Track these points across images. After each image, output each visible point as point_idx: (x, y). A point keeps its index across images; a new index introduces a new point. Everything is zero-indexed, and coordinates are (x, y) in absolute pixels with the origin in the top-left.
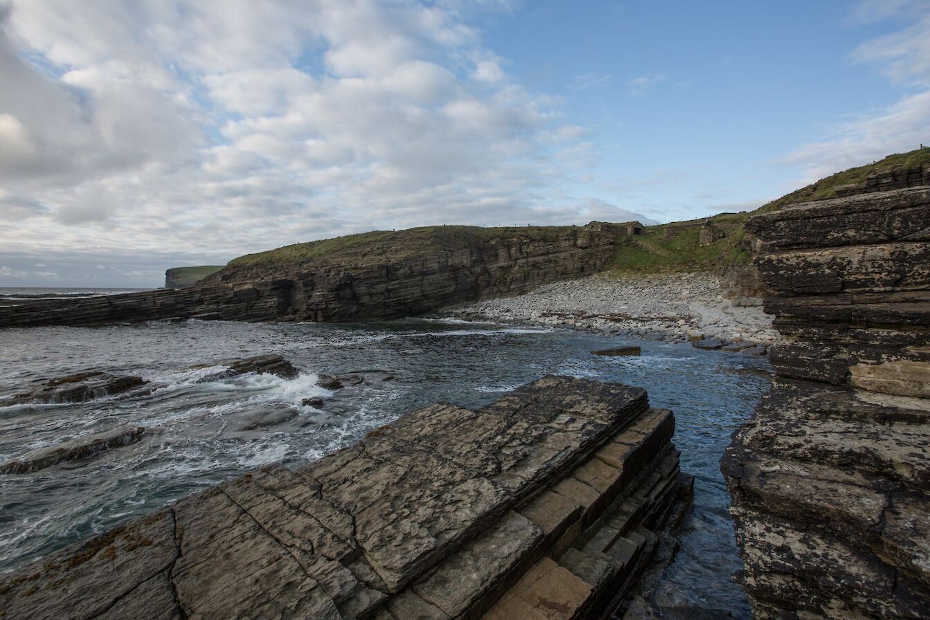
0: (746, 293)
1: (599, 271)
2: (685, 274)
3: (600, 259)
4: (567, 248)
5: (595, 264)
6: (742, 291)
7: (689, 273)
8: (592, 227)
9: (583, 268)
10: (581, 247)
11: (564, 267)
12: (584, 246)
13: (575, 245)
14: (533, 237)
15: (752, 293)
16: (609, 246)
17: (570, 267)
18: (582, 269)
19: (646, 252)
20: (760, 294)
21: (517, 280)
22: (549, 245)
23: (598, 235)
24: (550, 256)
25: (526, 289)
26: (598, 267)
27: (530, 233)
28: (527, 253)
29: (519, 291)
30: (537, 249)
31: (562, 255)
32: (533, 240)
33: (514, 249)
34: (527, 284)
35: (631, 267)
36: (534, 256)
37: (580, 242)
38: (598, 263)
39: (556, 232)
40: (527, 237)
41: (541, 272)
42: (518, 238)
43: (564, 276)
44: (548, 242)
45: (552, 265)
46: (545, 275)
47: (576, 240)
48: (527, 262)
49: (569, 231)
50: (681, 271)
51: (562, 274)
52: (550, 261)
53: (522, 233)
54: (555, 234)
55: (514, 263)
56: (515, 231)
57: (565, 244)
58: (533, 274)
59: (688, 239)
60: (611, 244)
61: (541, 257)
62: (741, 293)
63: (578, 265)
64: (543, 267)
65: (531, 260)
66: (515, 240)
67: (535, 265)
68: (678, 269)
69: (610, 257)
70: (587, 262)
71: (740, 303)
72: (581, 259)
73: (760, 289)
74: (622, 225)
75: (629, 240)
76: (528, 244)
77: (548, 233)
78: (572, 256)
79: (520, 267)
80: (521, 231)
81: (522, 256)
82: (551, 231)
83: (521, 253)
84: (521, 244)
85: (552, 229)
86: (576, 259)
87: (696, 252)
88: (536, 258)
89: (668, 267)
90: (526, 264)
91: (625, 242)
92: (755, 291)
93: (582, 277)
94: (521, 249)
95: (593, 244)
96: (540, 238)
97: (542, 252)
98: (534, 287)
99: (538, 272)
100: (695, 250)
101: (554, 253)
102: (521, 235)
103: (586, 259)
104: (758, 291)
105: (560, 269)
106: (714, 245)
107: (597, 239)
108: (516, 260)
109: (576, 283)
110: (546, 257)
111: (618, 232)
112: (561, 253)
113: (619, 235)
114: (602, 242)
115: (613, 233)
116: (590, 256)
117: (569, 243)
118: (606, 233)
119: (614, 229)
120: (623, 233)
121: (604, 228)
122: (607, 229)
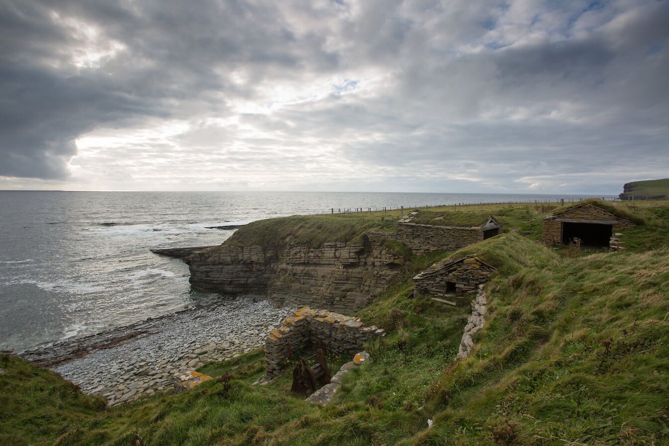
10: (342, 264)
16: (388, 272)
22: (311, 252)
23: (383, 244)
24: (310, 268)
28: (290, 259)
30: (299, 255)
31: (322, 271)
37: (342, 254)
44: (312, 247)
52: (310, 275)
65: (291, 268)
76: (292, 248)
78: (332, 275)
83: (288, 257)
84: (289, 247)
101: (315, 264)
107: (376, 253)
110: (306, 269)
111: (444, 241)
112: (323, 266)
113: (445, 247)
114: (379, 260)
115: (429, 241)
116: (357, 282)
117: (335, 253)
118: (408, 240)
119: (429, 233)
120: (460, 244)
121: (404, 229)
122: (410, 230)
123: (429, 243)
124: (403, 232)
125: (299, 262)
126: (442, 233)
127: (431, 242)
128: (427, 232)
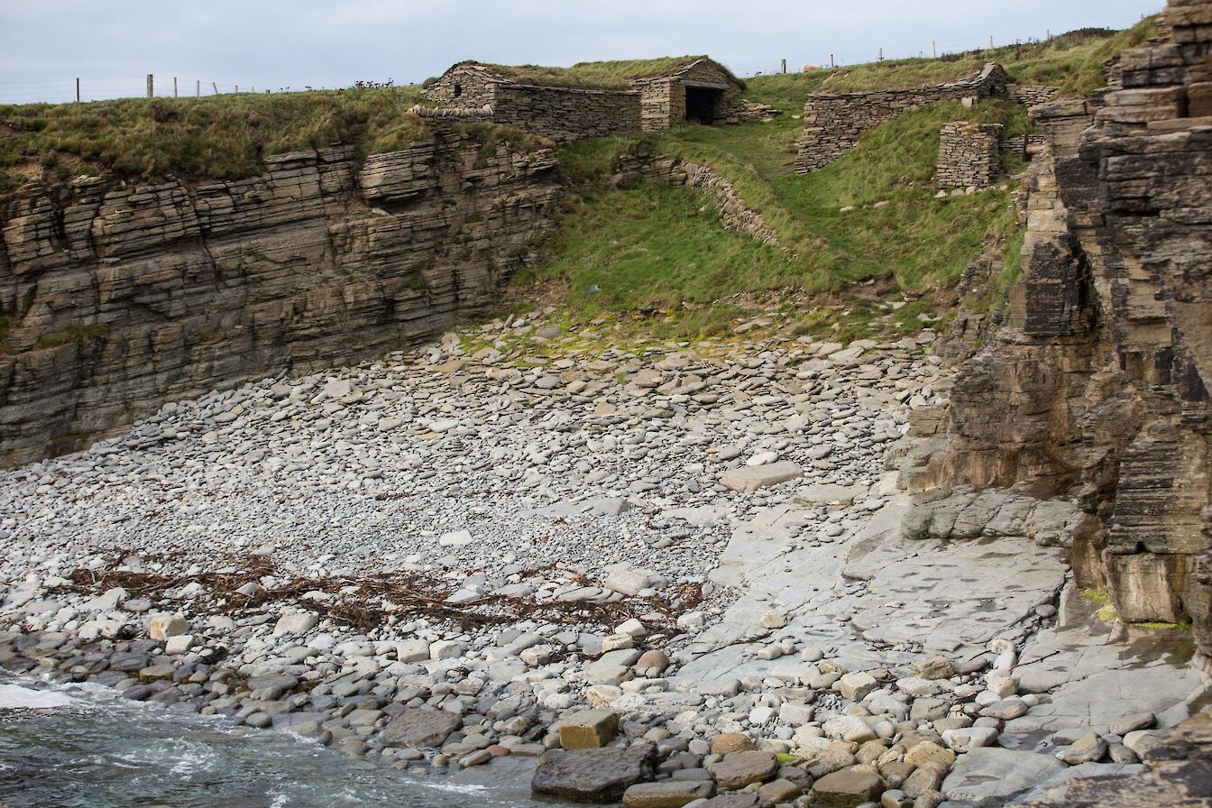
0: (975, 469)
1: (479, 317)
2: (827, 347)
3: (485, 253)
4: (313, 208)
5: (456, 284)
6: (960, 461)
7: (847, 341)
8: (458, 91)
9: (390, 305)
10: (379, 201)
11: (288, 307)
12: (400, 192)
13: (353, 186)
14: (126, 159)
15: (998, 468)
16: (534, 191)
17: (324, 302)
18: (387, 311)
19: (714, 218)
20: (1032, 472)
21: (36, 382)
22: (211, 194)
23: (475, 136)
24: (217, 250)
25: (85, 422)
26: (470, 298)
27: (114, 137)
28: (91, 238)
29: (46, 437)
30: (148, 216)
31: (278, 245)
32: (124, 174)
33: (22, 221)
34: (91, 396)
35: (617, 299)
36: (126, 255)
37: (375, 176)
38: (472, 275)
39: (255, 124)
40: (94, 156)
41: (167, 332)
42: (49, 165)
43: (291, 350)
44: (207, 176)
45: (229, 295)
46: (188, 347)
47: (357, 162)
48: (95, 285)
49: (322, 121)
50: (818, 330)
51: (281, 340)
52: (219, 275)
53: (72, 139)
54: (248, 137)
55: (24, 289)
56: (38, 127)
57: (301, 186)
58: (124, 346)
59: (894, 163)
60: (542, 177)
61: (170, 259)
62: (958, 468)
63: (361, 291)
64: (177, 307)
65: (109, 273)
66: (34, 172)
67: (134, 299)
68: (809, 317)
69: (539, 246)
70: (415, 271)
71: (929, 522)
72: (385, 256)
73: (1032, 452)
74: (612, 80)
75: (643, 154)
76: (97, 196)
77: (211, 135)
78: (336, 244)
79: (56, 311)
80: (68, 127)
81: (63, 256)
82: (228, 123)
83: (62, 238)
84: (58, 198)
85: (238, 110)
86: (351, 259)
87: (910, 230)
88: (136, 266)
89: (771, 309)
90: (90, 294)
91: (617, 166)
92: (1013, 460)
93: (380, 350)
94: (59, 220)
95: (448, 181)
96: (165, 159)
97: (174, 230)
98: (128, 407)
99: (150, 336)
100: (911, 217)
101: (243, 231)
102: (64, 150)
103: (411, 260)
104: (1024, 459)
105: (265, 315)
106: (992, 195)
107: (469, 158)
108: (34, 275)
109: (337, 387)
110: (193, 259)
111: (590, 118)
112: (274, 232)
113: (592, 132)
114: (495, 170)
115: (563, 121)
116: (432, 243)
117: (320, 182)
118: (523, 122)
119: (566, 104)
120: (616, 122)
121: (513, 98)
122: (527, 100)
123: (563, 125)
124: (511, 105)
125: (157, 239)
126: (588, 102)
127: (567, 123)
128: (561, 101)
